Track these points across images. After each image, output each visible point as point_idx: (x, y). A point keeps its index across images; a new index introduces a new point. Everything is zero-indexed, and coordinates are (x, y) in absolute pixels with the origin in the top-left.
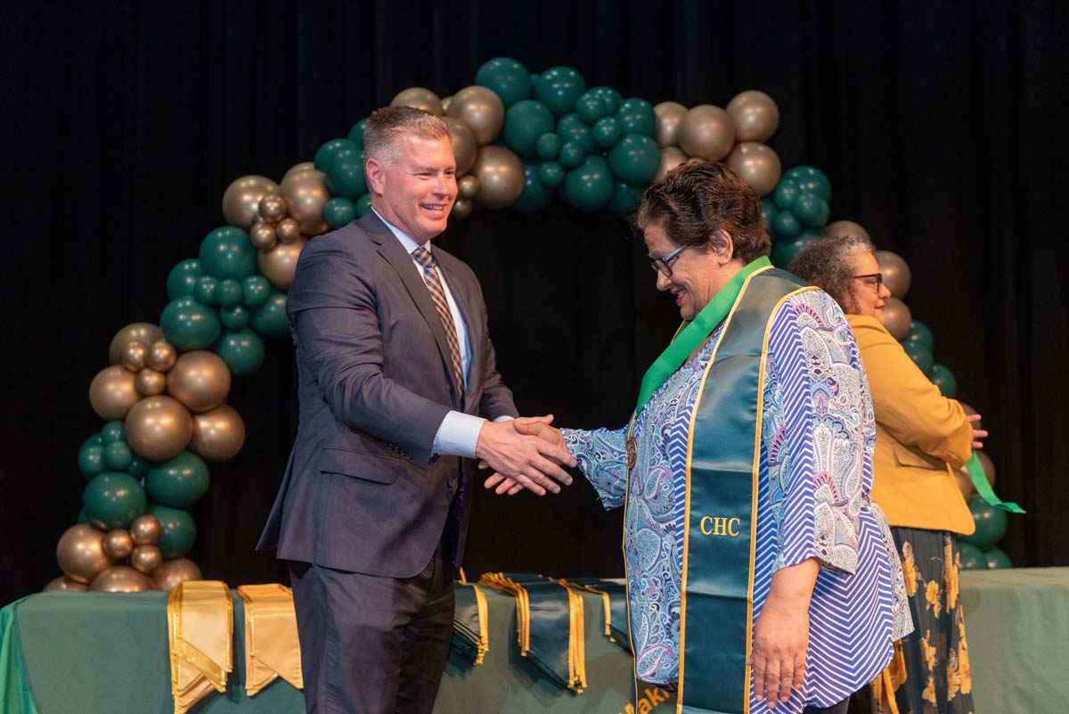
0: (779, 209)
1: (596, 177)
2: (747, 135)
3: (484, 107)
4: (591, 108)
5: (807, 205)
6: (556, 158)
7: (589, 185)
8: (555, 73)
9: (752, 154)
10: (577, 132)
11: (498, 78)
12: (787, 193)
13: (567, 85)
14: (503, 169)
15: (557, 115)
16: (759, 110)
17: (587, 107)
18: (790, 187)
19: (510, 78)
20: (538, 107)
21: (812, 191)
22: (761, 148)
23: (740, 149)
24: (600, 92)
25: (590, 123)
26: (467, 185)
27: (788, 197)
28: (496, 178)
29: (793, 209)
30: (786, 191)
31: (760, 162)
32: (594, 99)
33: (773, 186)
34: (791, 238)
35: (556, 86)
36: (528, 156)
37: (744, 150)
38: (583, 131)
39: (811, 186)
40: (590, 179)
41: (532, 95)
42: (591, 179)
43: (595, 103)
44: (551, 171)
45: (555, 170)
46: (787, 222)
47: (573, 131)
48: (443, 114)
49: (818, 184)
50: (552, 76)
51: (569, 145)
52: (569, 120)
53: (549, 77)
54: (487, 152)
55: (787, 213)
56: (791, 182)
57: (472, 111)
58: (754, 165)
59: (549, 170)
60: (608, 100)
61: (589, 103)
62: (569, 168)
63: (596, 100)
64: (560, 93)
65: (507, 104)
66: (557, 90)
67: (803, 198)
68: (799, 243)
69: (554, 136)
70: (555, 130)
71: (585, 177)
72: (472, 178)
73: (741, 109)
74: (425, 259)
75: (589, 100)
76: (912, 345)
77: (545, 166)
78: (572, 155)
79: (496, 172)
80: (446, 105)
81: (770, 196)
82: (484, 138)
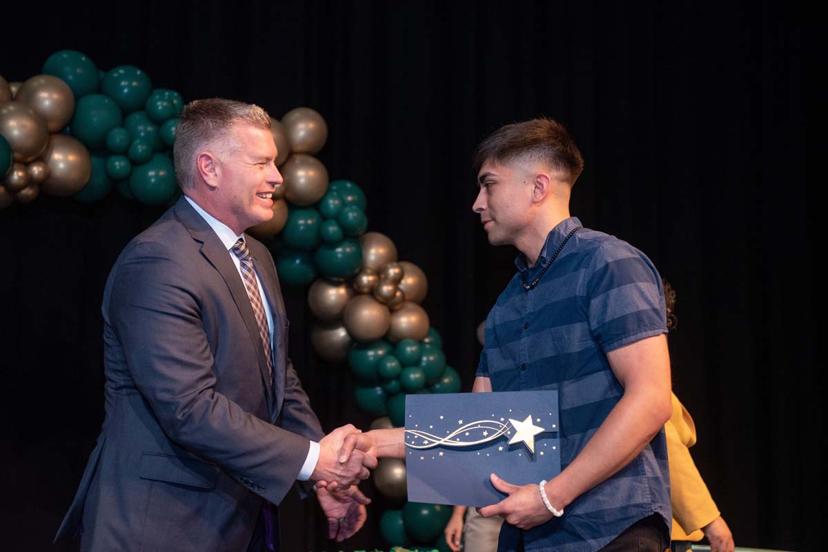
0: (324, 218)
1: (162, 173)
2: (299, 148)
3: (55, 96)
4: (160, 108)
5: (352, 215)
6: (125, 152)
7: (153, 180)
8: (121, 71)
9: (304, 165)
10: (144, 129)
11: (67, 69)
12: (332, 203)
13: (134, 84)
14: (71, 158)
15: (125, 112)
16: (311, 125)
17: (158, 106)
18: (334, 198)
19: (79, 71)
20: (107, 101)
21: (352, 203)
22: (311, 160)
23: (294, 161)
24: (167, 93)
25: (159, 122)
26: (36, 170)
27: (332, 206)
28: (61, 166)
29: (338, 218)
30: (331, 202)
31: (311, 173)
32: (162, 99)
33: (320, 195)
34: (333, 244)
35: (123, 83)
36: (96, 148)
37: (297, 162)
38: (150, 129)
39: (350, 198)
40: (154, 175)
41: (99, 90)
42: (157, 176)
43: (165, 104)
44: (119, 164)
45: (122, 164)
46: (333, 229)
47: (141, 128)
48: (13, 99)
49: (356, 198)
50: (120, 74)
51: (138, 141)
52: (136, 117)
53: (116, 75)
54: (57, 140)
55: (333, 222)
56: (335, 193)
57: (44, 99)
58: (305, 176)
59: (117, 163)
60: (175, 102)
61: (159, 103)
62: (136, 163)
63: (165, 100)
64: (126, 91)
65: (77, 96)
66: (124, 87)
67: (347, 209)
68: (339, 250)
69: (123, 131)
70: (123, 126)
71: (151, 173)
72: (42, 164)
73: (294, 123)
74: (243, 252)
75: (159, 100)
76: (428, 346)
77: (113, 158)
78: (140, 151)
79: (63, 160)
80: (14, 89)
81: (315, 205)
82: (53, 126)
